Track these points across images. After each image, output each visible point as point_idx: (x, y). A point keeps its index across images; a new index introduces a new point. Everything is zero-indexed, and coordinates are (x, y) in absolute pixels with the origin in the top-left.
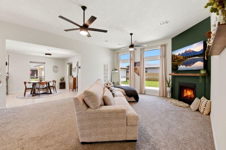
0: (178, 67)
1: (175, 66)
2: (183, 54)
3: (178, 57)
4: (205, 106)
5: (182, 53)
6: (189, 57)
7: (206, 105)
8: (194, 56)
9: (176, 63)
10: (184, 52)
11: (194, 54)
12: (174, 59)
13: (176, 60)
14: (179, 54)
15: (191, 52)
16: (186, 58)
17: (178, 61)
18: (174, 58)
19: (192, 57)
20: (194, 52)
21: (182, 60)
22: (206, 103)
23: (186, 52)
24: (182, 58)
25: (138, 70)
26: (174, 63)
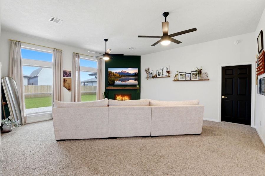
1: (112, 81)
2: (119, 73)
3: (115, 74)
6: (125, 76)
8: (128, 76)
9: (113, 78)
10: (120, 72)
11: (128, 75)
12: (111, 75)
14: (116, 72)
15: (126, 73)
16: (122, 76)
17: (115, 77)
20: (128, 73)
21: (118, 77)
23: (122, 72)
24: (118, 75)
25: (69, 83)
26: (111, 78)
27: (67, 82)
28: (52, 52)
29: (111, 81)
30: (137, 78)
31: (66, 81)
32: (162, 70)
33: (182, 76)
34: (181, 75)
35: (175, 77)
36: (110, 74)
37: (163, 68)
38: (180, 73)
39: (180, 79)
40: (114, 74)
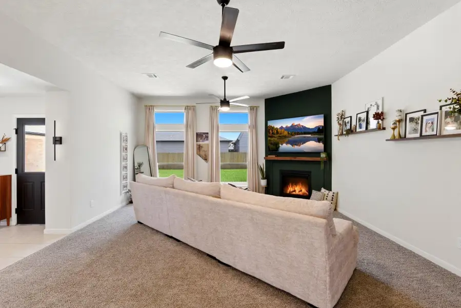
0: (279, 147)
1: (273, 144)
2: (287, 129)
3: (279, 131)
4: (332, 200)
5: (287, 127)
6: (298, 134)
7: (333, 198)
8: (305, 133)
9: (276, 139)
11: (305, 131)
12: (272, 133)
13: (275, 136)
14: (282, 128)
15: (300, 128)
16: (292, 135)
17: (280, 137)
18: (272, 131)
19: (302, 134)
20: (304, 128)
21: (285, 137)
22: (333, 195)
23: (293, 126)
24: (286, 133)
25: (205, 150)
26: (272, 139)
27: (203, 149)
28: (184, 111)
29: (271, 144)
30: (322, 136)
31: (202, 147)
32: (367, 112)
33: (413, 125)
34: (412, 120)
35: (394, 129)
36: (271, 131)
37: (369, 106)
38: (409, 116)
39: (410, 133)
40: (277, 131)
